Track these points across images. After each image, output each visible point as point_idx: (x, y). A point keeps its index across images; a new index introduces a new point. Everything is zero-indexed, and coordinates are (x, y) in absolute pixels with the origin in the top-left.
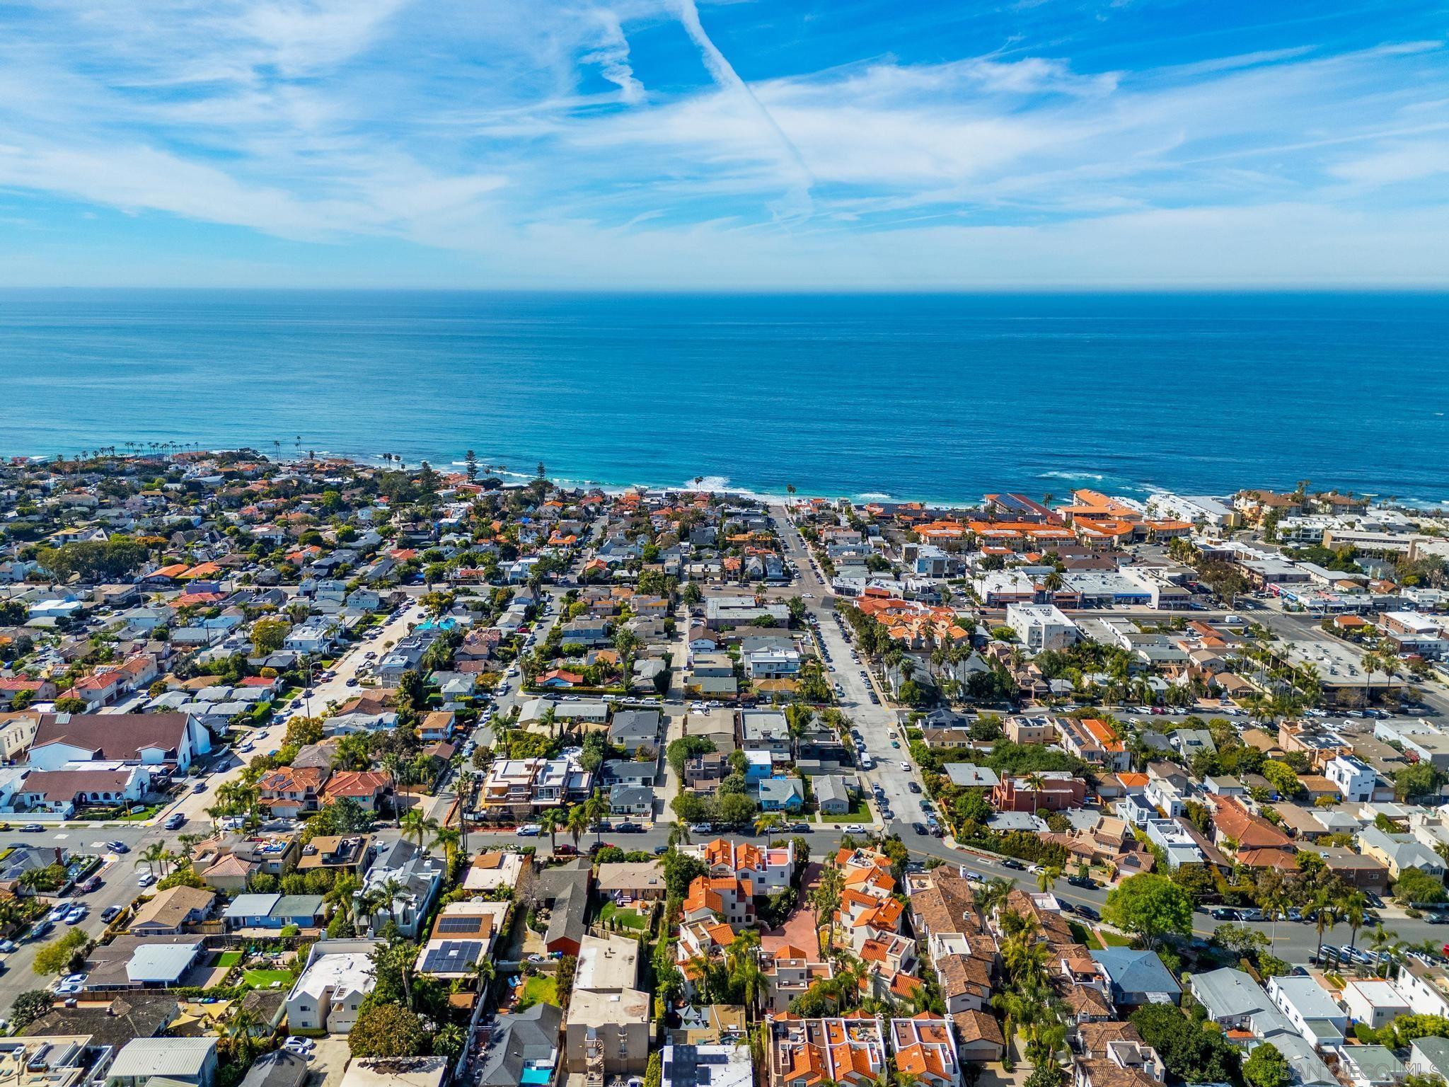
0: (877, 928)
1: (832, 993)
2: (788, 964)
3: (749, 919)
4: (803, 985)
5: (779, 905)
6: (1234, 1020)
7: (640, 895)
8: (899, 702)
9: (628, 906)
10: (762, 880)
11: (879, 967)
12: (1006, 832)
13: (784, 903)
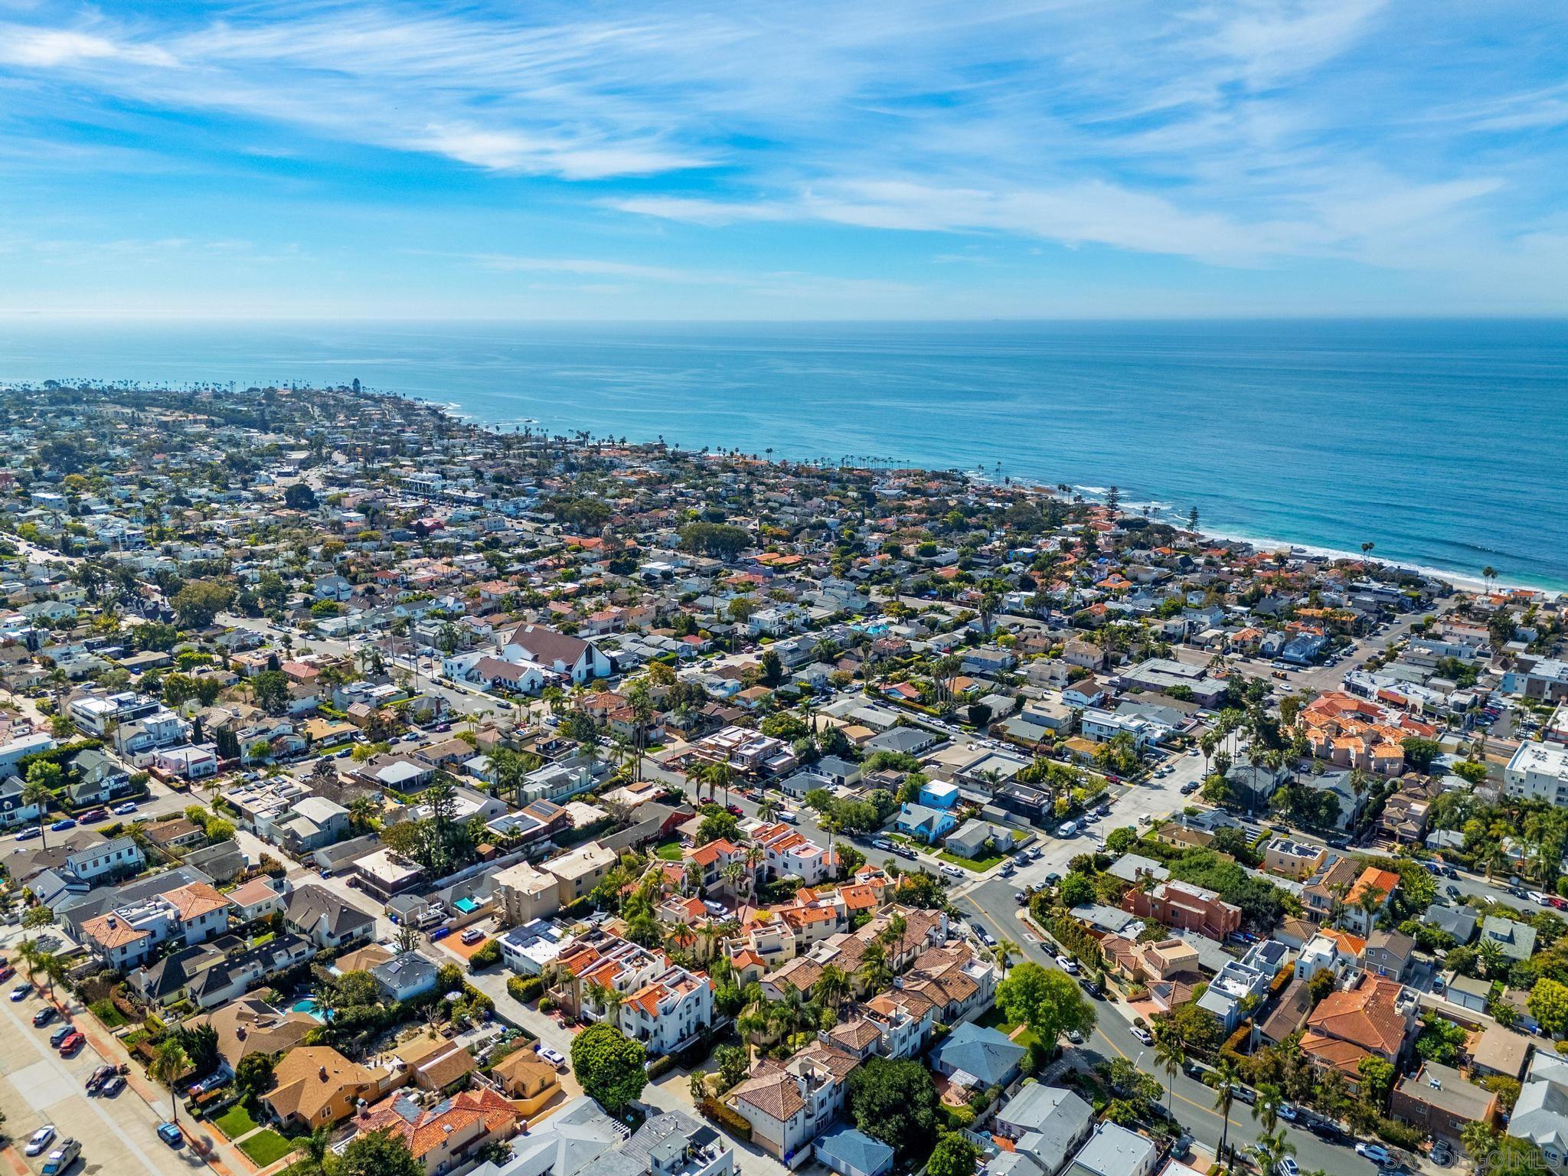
6: (1013, 1129)
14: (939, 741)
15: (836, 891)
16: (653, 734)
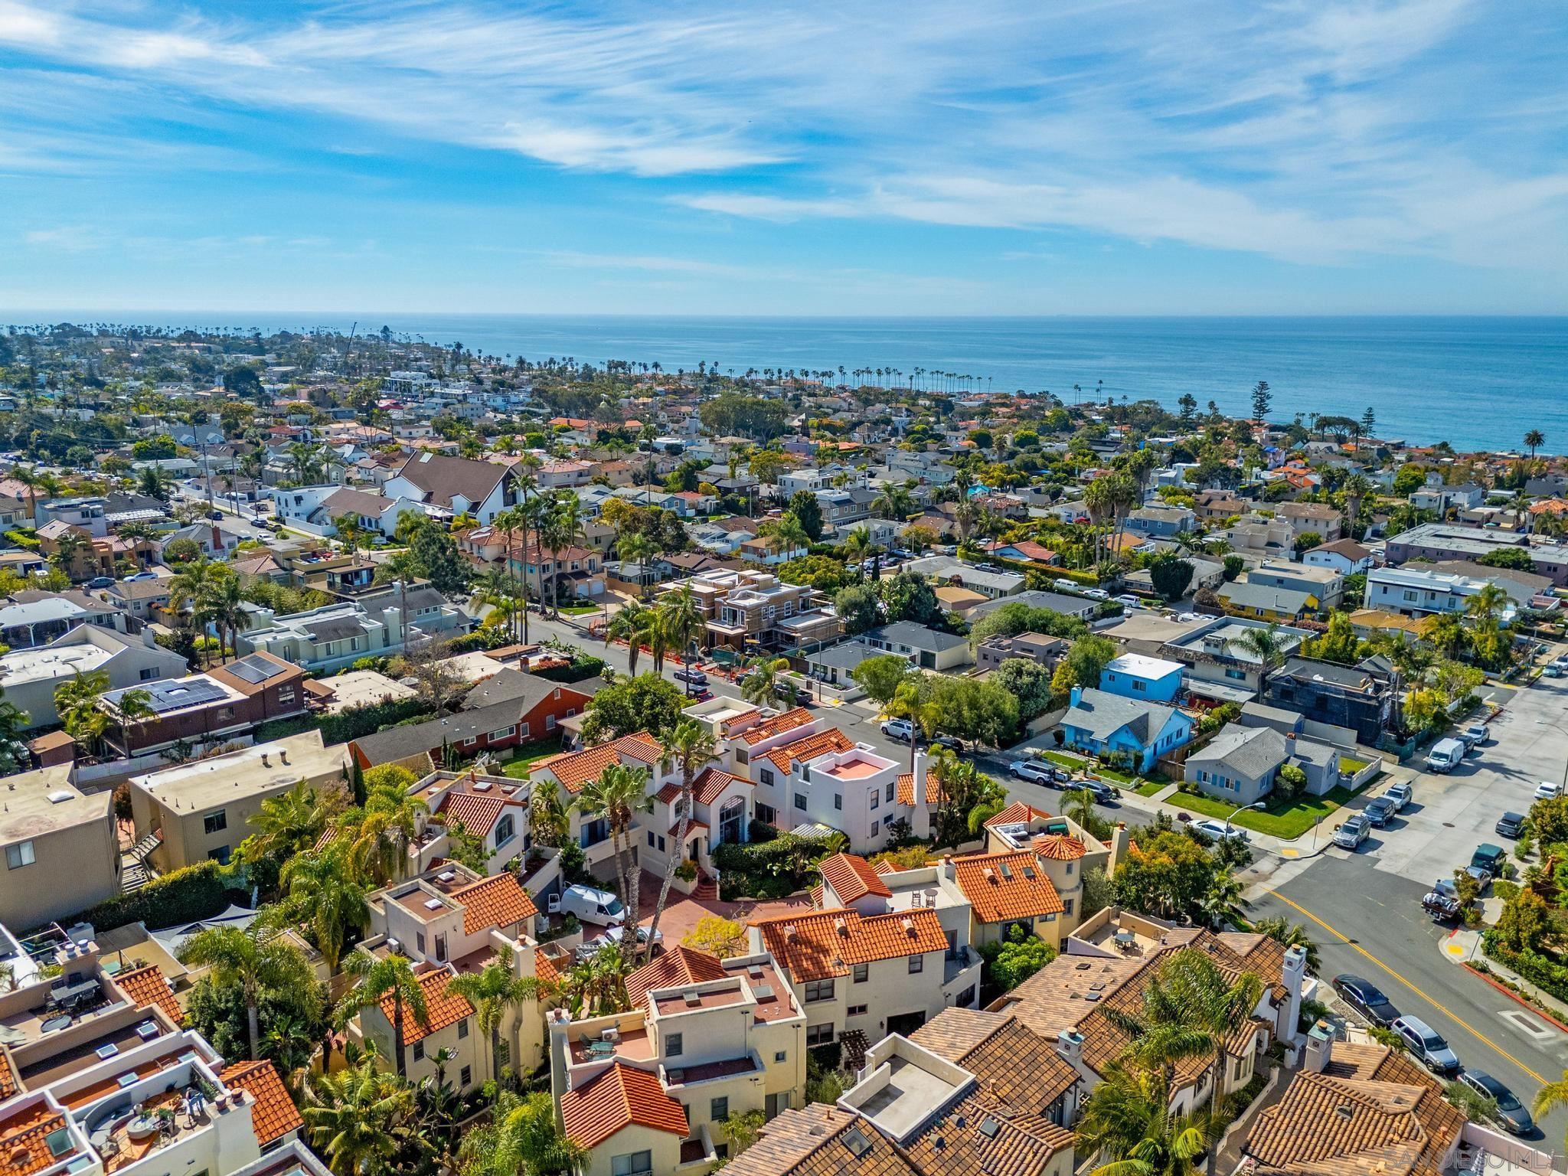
5: (777, 857)
10: (800, 801)
14: (1106, 614)
15: (940, 867)
16: (580, 588)
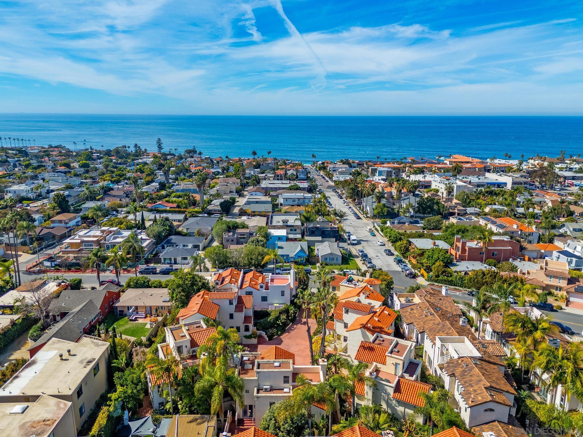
0: (373, 332)
1: (322, 401)
2: (270, 365)
3: (247, 329)
4: (288, 391)
5: (277, 318)
7: (154, 312)
8: (374, 217)
9: (141, 321)
10: (264, 299)
11: (377, 371)
12: (466, 273)
13: (283, 317)
